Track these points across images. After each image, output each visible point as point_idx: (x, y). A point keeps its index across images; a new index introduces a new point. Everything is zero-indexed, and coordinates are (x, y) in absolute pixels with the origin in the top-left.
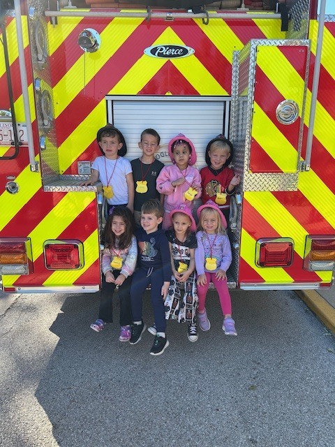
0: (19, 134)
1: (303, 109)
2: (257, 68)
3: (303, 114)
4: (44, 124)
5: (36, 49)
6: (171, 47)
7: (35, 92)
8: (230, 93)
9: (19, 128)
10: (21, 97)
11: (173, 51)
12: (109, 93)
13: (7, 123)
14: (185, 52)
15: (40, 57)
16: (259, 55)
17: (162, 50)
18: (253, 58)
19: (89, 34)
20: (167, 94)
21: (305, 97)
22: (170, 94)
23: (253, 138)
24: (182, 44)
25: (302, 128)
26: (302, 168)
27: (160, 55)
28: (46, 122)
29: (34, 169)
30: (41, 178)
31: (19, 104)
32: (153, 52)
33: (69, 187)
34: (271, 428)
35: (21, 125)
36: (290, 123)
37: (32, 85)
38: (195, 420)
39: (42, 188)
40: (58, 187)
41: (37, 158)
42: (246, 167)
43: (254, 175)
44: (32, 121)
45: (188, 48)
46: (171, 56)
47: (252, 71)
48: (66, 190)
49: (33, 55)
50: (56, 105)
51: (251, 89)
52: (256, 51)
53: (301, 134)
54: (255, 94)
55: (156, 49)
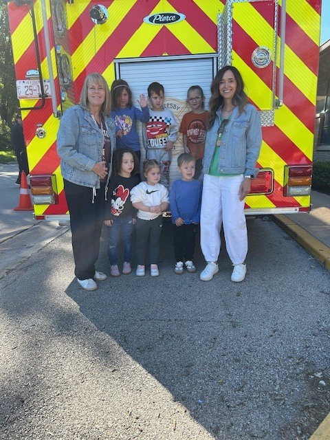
0: (45, 88)
2: (233, 21)
3: (275, 57)
4: (64, 82)
5: (57, 21)
6: (165, 15)
7: (57, 55)
8: (217, 50)
9: (44, 84)
10: (46, 59)
11: (167, 18)
12: (117, 57)
13: (36, 81)
14: (178, 18)
15: (60, 27)
16: (233, 10)
17: (158, 17)
18: (229, 14)
19: (99, 8)
20: (164, 54)
21: (276, 42)
22: (167, 55)
25: (274, 71)
26: (276, 105)
27: (157, 22)
28: (66, 80)
29: (56, 115)
31: (44, 65)
32: (151, 20)
35: (46, 81)
36: (264, 66)
37: (53, 49)
44: (55, 77)
45: (180, 14)
46: (165, 22)
47: (230, 25)
49: (55, 26)
50: (74, 69)
51: (229, 40)
52: (232, 7)
53: (274, 76)
54: (233, 43)
55: (153, 17)
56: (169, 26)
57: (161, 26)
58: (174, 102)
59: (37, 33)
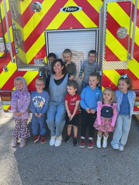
0: (7, 47)
1: (130, 31)
2: (107, 13)
3: (130, 33)
4: (18, 43)
6: (72, 7)
7: (13, 29)
8: (98, 26)
9: (7, 45)
10: (7, 32)
11: (73, 9)
12: (46, 29)
13: (2, 43)
14: (78, 9)
15: (15, 15)
16: (108, 7)
17: (68, 8)
18: (105, 9)
19: (36, 4)
20: (70, 28)
21: (131, 25)
23: (106, 46)
24: (76, 6)
25: (129, 40)
26: (129, 58)
27: (67, 11)
28: (19, 42)
29: (13, 61)
30: (16, 65)
31: (6, 35)
32: (64, 10)
33: (28, 69)
34: (109, 175)
35: (8, 43)
36: (124, 38)
38: (76, 169)
39: (17, 69)
40: (24, 69)
41: (15, 57)
42: (103, 59)
43: (107, 62)
44: (12, 42)
45: (79, 7)
46: (72, 11)
47: (105, 14)
48: (27, 70)
50: (24, 35)
51: (105, 23)
52: (107, 5)
53: (129, 43)
54: (107, 25)
55: (65, 9)
56: (73, 13)
57: (69, 13)
58: (75, 53)
59: (2, 18)
